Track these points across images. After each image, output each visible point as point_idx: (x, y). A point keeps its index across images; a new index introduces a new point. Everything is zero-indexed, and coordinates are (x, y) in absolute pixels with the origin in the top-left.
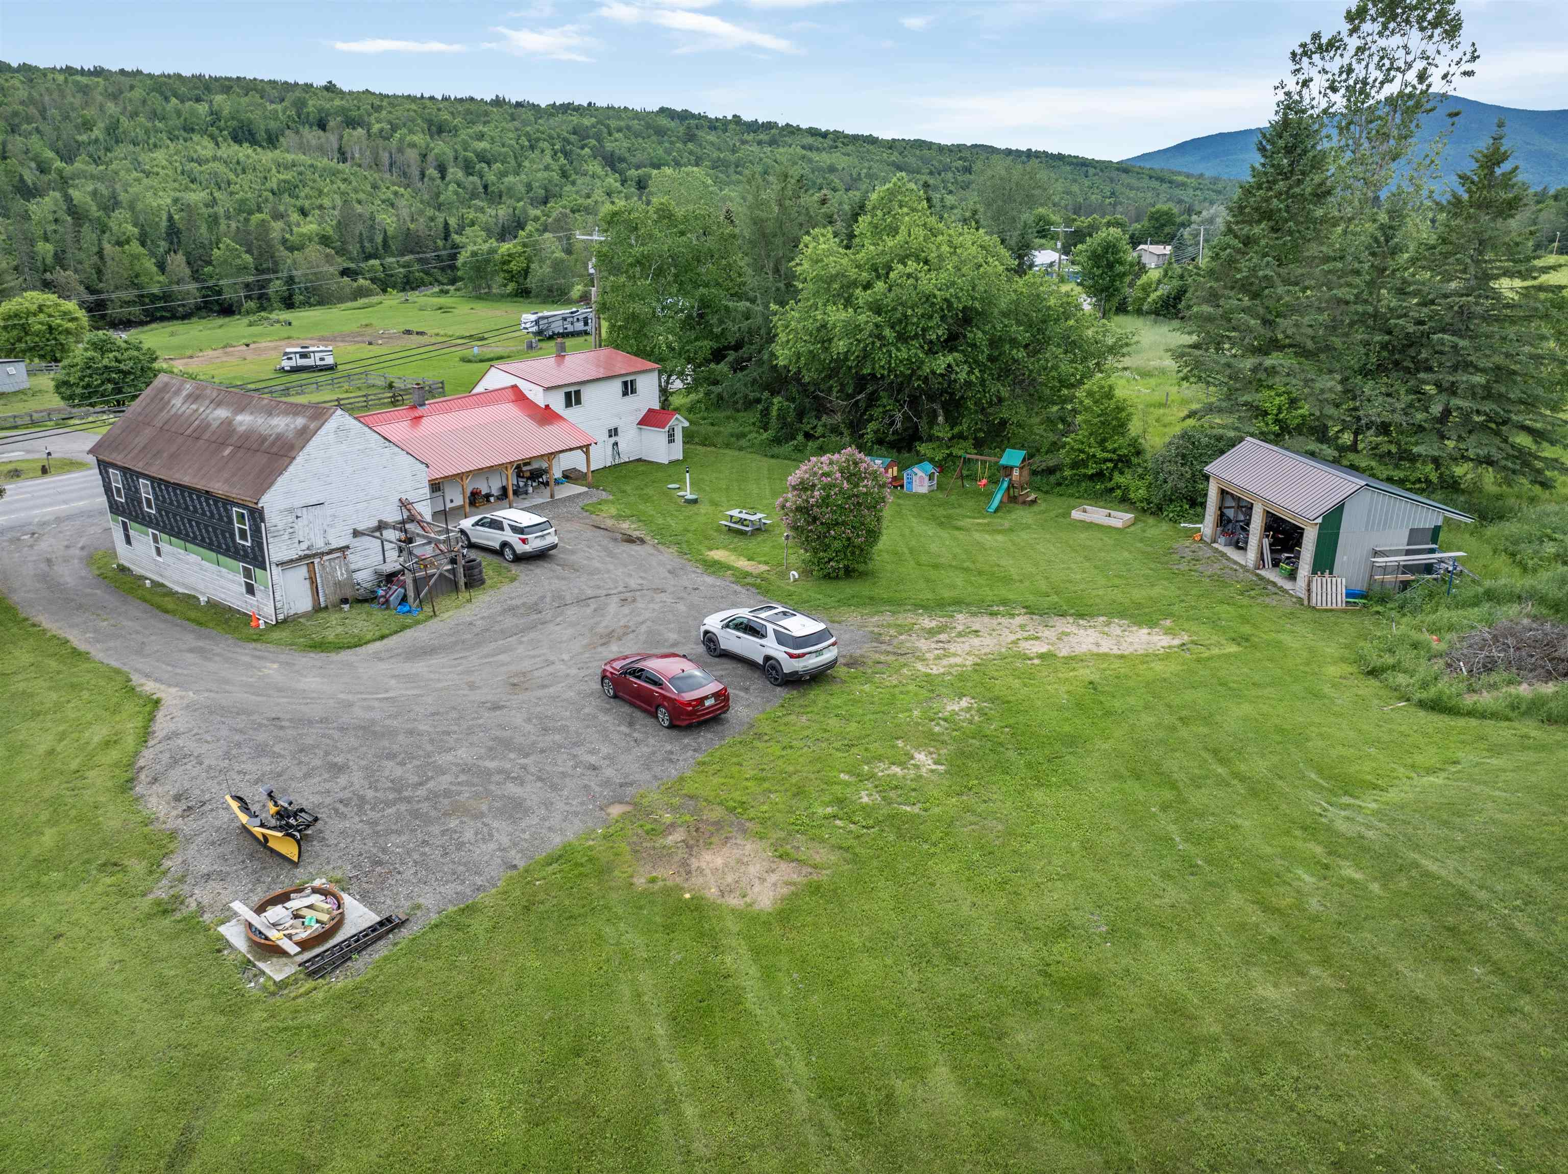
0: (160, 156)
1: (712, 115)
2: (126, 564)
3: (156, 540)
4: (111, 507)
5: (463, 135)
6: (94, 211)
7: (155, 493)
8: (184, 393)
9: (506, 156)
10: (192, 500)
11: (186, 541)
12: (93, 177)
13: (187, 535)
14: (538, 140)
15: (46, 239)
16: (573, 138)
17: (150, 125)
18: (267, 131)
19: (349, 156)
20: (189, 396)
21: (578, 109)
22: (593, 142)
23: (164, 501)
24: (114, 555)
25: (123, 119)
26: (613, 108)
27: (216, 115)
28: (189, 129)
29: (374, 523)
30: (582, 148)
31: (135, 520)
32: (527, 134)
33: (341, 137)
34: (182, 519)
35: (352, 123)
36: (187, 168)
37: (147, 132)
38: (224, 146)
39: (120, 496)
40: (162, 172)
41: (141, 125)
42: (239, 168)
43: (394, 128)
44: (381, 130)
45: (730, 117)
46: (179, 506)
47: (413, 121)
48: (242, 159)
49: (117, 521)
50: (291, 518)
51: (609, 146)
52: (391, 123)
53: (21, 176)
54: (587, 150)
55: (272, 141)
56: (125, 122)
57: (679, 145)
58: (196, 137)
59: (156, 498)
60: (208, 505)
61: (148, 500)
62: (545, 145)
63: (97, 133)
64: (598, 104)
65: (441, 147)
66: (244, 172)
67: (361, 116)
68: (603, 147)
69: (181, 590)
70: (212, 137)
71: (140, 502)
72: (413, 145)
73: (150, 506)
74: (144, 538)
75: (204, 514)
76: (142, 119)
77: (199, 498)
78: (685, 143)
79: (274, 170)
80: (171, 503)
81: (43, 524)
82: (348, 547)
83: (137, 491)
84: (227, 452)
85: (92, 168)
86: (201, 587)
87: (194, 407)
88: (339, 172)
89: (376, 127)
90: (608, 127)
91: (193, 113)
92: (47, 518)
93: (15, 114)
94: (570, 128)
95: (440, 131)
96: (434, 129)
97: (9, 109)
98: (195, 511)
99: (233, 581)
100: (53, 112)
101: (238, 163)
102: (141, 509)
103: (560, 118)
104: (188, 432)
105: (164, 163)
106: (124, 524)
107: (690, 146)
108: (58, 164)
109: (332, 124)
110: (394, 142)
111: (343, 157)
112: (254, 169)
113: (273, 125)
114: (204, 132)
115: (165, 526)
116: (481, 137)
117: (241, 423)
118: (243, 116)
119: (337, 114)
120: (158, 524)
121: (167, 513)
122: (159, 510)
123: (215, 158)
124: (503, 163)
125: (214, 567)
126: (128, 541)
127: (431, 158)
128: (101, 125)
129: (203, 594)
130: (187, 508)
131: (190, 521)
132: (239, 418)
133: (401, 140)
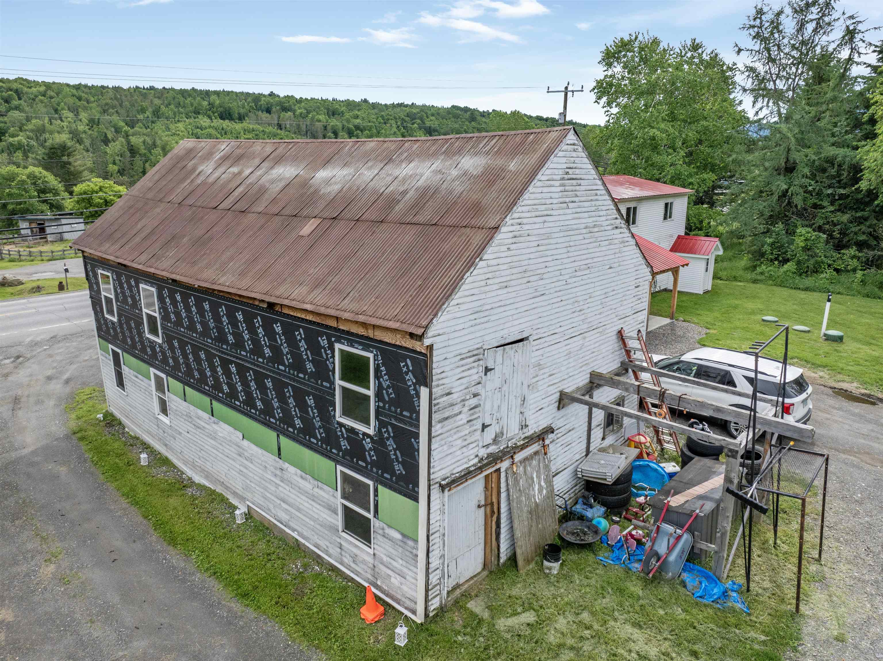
0: (181, 125)
1: (481, 110)
2: (117, 414)
3: (160, 386)
4: (99, 329)
5: (347, 115)
6: (143, 151)
7: (163, 308)
8: (218, 156)
9: (371, 127)
10: (234, 323)
11: (214, 397)
12: (144, 134)
13: (217, 386)
14: (388, 119)
15: (114, 163)
16: (407, 119)
17: (176, 110)
18: (239, 114)
19: (283, 126)
20: (225, 159)
21: (407, 106)
22: (418, 121)
23: (179, 323)
24: (104, 399)
25: (162, 106)
26: (425, 106)
27: (211, 105)
28: (197, 112)
29: (583, 380)
30: (413, 124)
31: (131, 351)
32: (382, 116)
33: (279, 117)
34: (210, 357)
35: (285, 109)
36: (195, 132)
37: (175, 114)
38: (215, 121)
39: (111, 312)
40: (181, 134)
41: (172, 110)
42: (223, 132)
43: (308, 112)
44: (301, 114)
45: (491, 111)
46: (205, 333)
47: (319, 108)
48: (225, 127)
49: (106, 351)
50: (475, 374)
51: (428, 124)
52: (306, 109)
53: (106, 134)
54: (415, 125)
55: (241, 118)
56: (163, 108)
57: (467, 123)
58: (200, 117)
59: (165, 317)
60: (271, 334)
61: (152, 319)
62: (393, 122)
63: (148, 113)
64: (417, 104)
65: (334, 122)
66: (226, 133)
67: (290, 106)
68: (424, 123)
69: (198, 479)
70: (210, 117)
71: (139, 324)
72: (319, 121)
73: (154, 330)
74: (143, 382)
75: (257, 350)
76: (172, 106)
77: (249, 320)
78: (470, 122)
79: (242, 133)
80: (192, 327)
81: (35, 344)
82: (550, 430)
83: (136, 304)
84: (307, 229)
85: (145, 131)
86: (238, 485)
87: (235, 170)
88: (278, 134)
89: (299, 111)
90: (426, 113)
91: (199, 104)
92: (38, 339)
93: (107, 104)
94: (405, 114)
95: (334, 114)
96: (330, 113)
97: (104, 102)
98: (239, 344)
99: (313, 498)
100: (126, 104)
101: (223, 129)
102: (140, 334)
103: (398, 109)
104: (226, 204)
105: (183, 129)
106: (116, 355)
107: (473, 123)
108: (126, 128)
109: (274, 109)
110: (308, 119)
111: (280, 127)
112: (231, 133)
113: (242, 111)
114: (205, 114)
115: (177, 366)
116: (357, 117)
117: (328, 182)
118: (227, 106)
119: (277, 105)
120: (165, 361)
121: (183, 345)
122: (169, 339)
123: (210, 127)
124: (369, 130)
125: (271, 459)
126: (121, 383)
127: (329, 128)
128: (150, 110)
129: (243, 499)
130: (222, 338)
131: (225, 364)
132: (322, 174)
133: (312, 119)
